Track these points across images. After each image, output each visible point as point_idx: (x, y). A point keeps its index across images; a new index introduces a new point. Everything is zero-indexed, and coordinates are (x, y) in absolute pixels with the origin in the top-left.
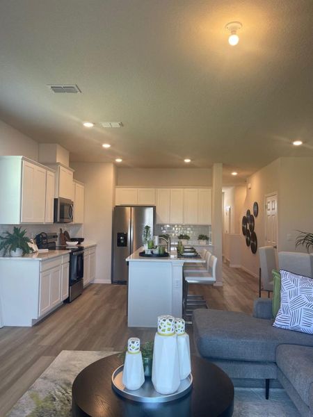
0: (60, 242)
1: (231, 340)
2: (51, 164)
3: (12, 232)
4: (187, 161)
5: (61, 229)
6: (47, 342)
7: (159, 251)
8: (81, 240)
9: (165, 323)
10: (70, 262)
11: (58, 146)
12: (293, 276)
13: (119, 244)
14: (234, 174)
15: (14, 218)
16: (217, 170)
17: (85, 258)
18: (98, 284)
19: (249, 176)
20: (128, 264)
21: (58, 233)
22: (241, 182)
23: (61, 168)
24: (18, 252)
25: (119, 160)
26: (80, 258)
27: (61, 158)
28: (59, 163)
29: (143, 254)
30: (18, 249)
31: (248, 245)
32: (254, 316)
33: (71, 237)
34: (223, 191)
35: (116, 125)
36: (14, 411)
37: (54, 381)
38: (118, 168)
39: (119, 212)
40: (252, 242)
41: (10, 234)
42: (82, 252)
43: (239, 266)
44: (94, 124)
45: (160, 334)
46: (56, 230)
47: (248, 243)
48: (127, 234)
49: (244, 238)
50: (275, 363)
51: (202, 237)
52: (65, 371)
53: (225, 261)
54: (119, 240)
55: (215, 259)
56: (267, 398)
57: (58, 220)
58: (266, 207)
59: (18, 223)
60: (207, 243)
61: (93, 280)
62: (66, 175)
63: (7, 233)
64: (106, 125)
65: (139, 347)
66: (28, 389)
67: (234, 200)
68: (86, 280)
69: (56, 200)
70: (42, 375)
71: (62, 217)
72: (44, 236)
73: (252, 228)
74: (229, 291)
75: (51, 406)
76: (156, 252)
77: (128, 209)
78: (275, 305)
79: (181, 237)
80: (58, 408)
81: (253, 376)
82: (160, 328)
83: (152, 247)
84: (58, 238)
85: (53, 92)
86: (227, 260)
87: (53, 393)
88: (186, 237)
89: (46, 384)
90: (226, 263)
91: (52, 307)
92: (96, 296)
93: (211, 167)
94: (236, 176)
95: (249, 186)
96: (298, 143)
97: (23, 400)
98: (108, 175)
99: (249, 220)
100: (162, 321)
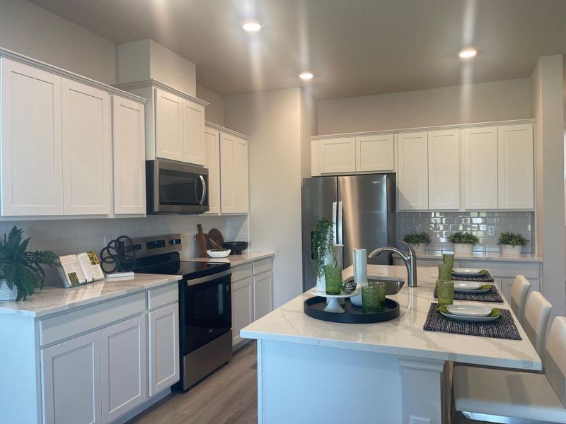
5: (199, 227)
17: (233, 287)
23: (161, 92)
25: (307, 77)
28: (152, 82)
51: (507, 239)
57: (156, 209)
60: (523, 253)
69: (149, 165)
79: (457, 238)
88: (471, 240)
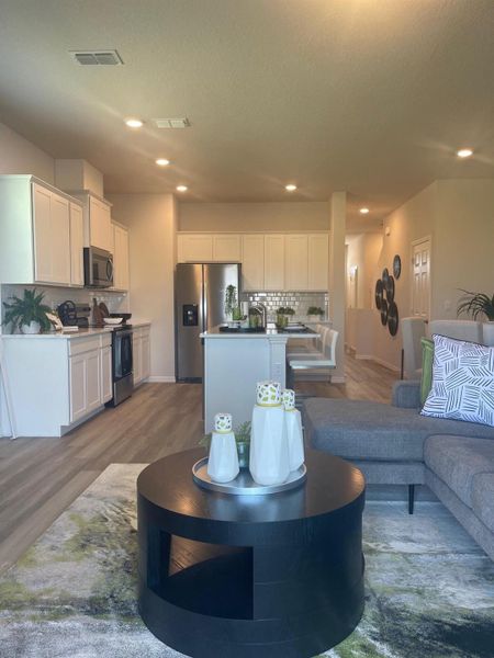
0: (94, 318)
1: (360, 431)
2: (76, 193)
3: (21, 297)
4: (291, 188)
5: (95, 299)
6: (87, 454)
7: (250, 324)
8: (127, 316)
9: (268, 389)
10: (113, 345)
11: (85, 163)
12: (452, 343)
13: (186, 322)
14: (364, 211)
15: (24, 273)
16: (338, 204)
17: (134, 342)
18: (156, 383)
19: (388, 215)
20: (203, 343)
21: (91, 305)
22: (375, 225)
23: (92, 198)
24: (33, 327)
25: (182, 189)
26: (126, 341)
27: (91, 183)
28: (87, 192)
29: (224, 330)
30: (32, 323)
31: (384, 323)
32: (393, 405)
33: (110, 312)
34: (346, 243)
35: (178, 123)
36: (47, 535)
37: (102, 499)
38: (181, 201)
39: (183, 273)
40: (389, 318)
41: (19, 301)
42: (130, 331)
43: (369, 357)
44: (144, 122)
45: (259, 405)
46: (89, 299)
47: (384, 320)
48: (197, 307)
49: (378, 313)
50: (424, 462)
51: (313, 311)
52: (117, 487)
53: (348, 351)
54: (186, 316)
55: (335, 334)
56: (411, 512)
57: (91, 283)
58: (413, 261)
59: (32, 282)
60: (321, 320)
61: (147, 378)
62: (99, 210)
63: (15, 298)
64: (161, 124)
65: (230, 424)
66: (65, 508)
67: (363, 257)
68: (137, 377)
69: (86, 251)
70: (86, 492)
71: (96, 277)
72: (71, 306)
73: (391, 296)
74: (355, 389)
75: (102, 528)
76: (245, 325)
77: (198, 268)
78: (424, 388)
79: (281, 311)
80: (113, 529)
81: (392, 480)
82: (260, 396)
83: (239, 318)
84: (91, 312)
85: (79, 64)
86: (351, 350)
87: (102, 512)
88: (290, 312)
89: (92, 503)
90: (350, 355)
91: (89, 410)
92: (154, 398)
93: (327, 199)
94: (366, 214)
95: (387, 230)
96: (465, 154)
97: (59, 523)
98: (166, 213)
99: (386, 285)
100: (262, 386)
